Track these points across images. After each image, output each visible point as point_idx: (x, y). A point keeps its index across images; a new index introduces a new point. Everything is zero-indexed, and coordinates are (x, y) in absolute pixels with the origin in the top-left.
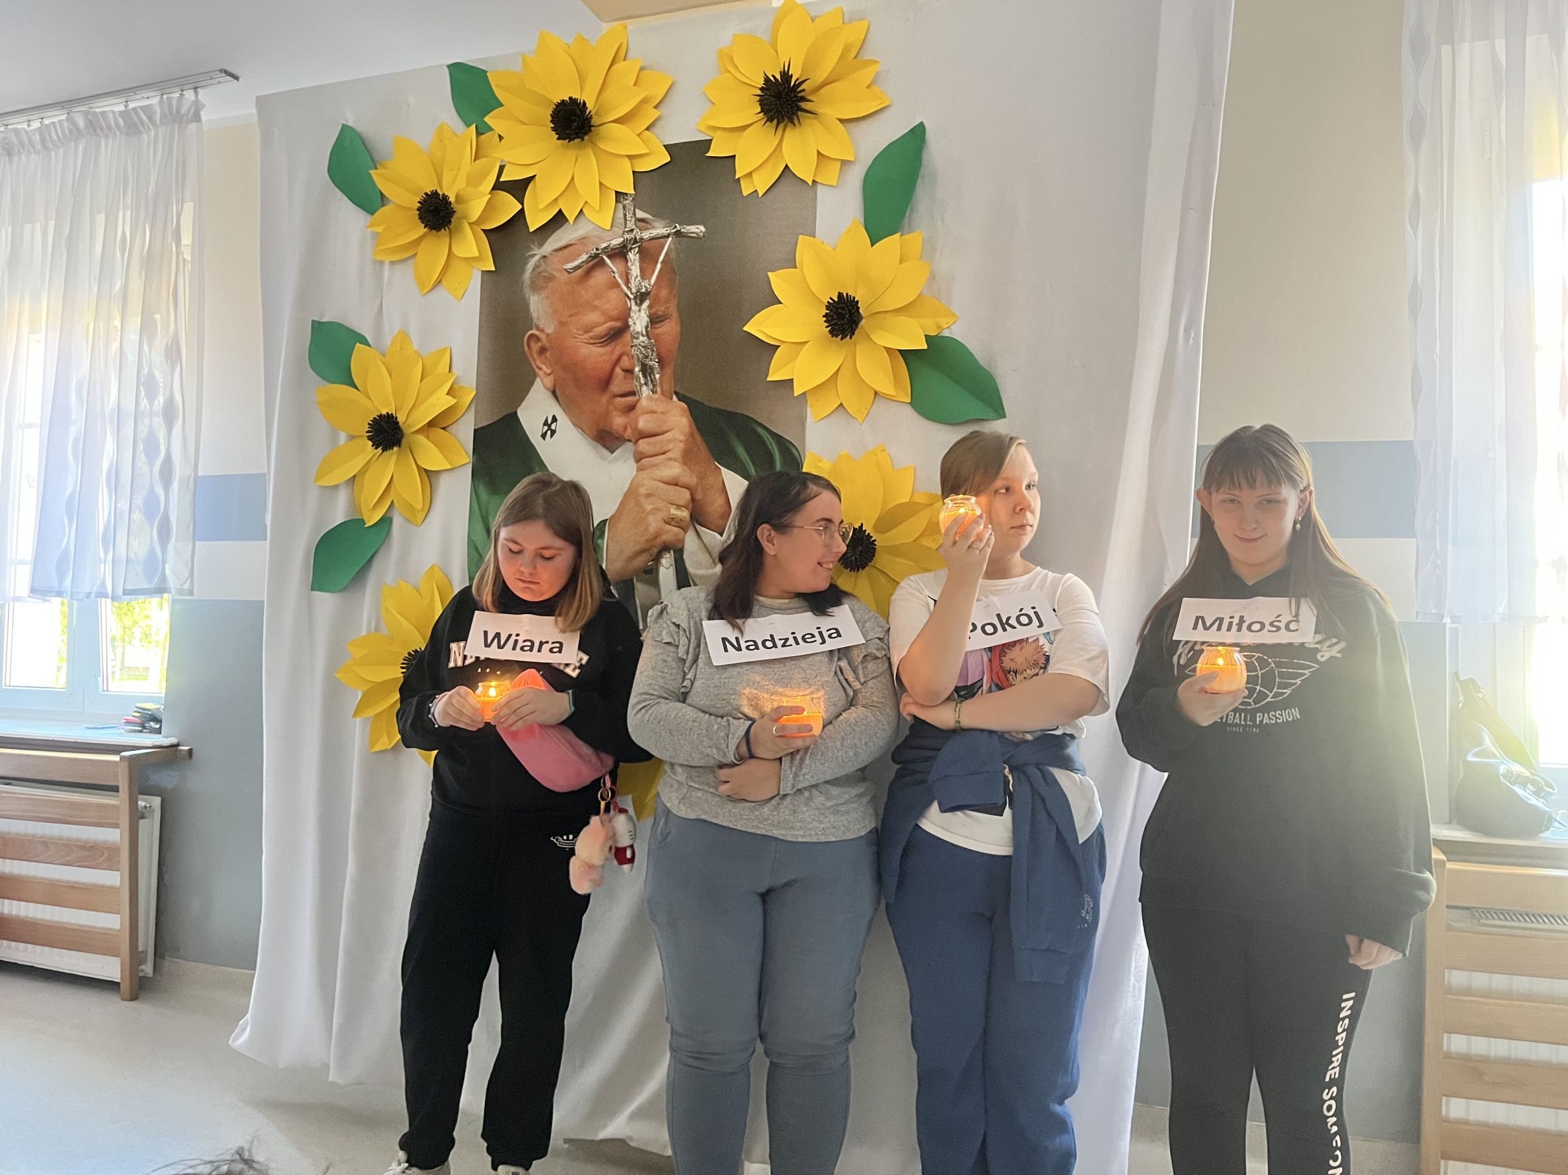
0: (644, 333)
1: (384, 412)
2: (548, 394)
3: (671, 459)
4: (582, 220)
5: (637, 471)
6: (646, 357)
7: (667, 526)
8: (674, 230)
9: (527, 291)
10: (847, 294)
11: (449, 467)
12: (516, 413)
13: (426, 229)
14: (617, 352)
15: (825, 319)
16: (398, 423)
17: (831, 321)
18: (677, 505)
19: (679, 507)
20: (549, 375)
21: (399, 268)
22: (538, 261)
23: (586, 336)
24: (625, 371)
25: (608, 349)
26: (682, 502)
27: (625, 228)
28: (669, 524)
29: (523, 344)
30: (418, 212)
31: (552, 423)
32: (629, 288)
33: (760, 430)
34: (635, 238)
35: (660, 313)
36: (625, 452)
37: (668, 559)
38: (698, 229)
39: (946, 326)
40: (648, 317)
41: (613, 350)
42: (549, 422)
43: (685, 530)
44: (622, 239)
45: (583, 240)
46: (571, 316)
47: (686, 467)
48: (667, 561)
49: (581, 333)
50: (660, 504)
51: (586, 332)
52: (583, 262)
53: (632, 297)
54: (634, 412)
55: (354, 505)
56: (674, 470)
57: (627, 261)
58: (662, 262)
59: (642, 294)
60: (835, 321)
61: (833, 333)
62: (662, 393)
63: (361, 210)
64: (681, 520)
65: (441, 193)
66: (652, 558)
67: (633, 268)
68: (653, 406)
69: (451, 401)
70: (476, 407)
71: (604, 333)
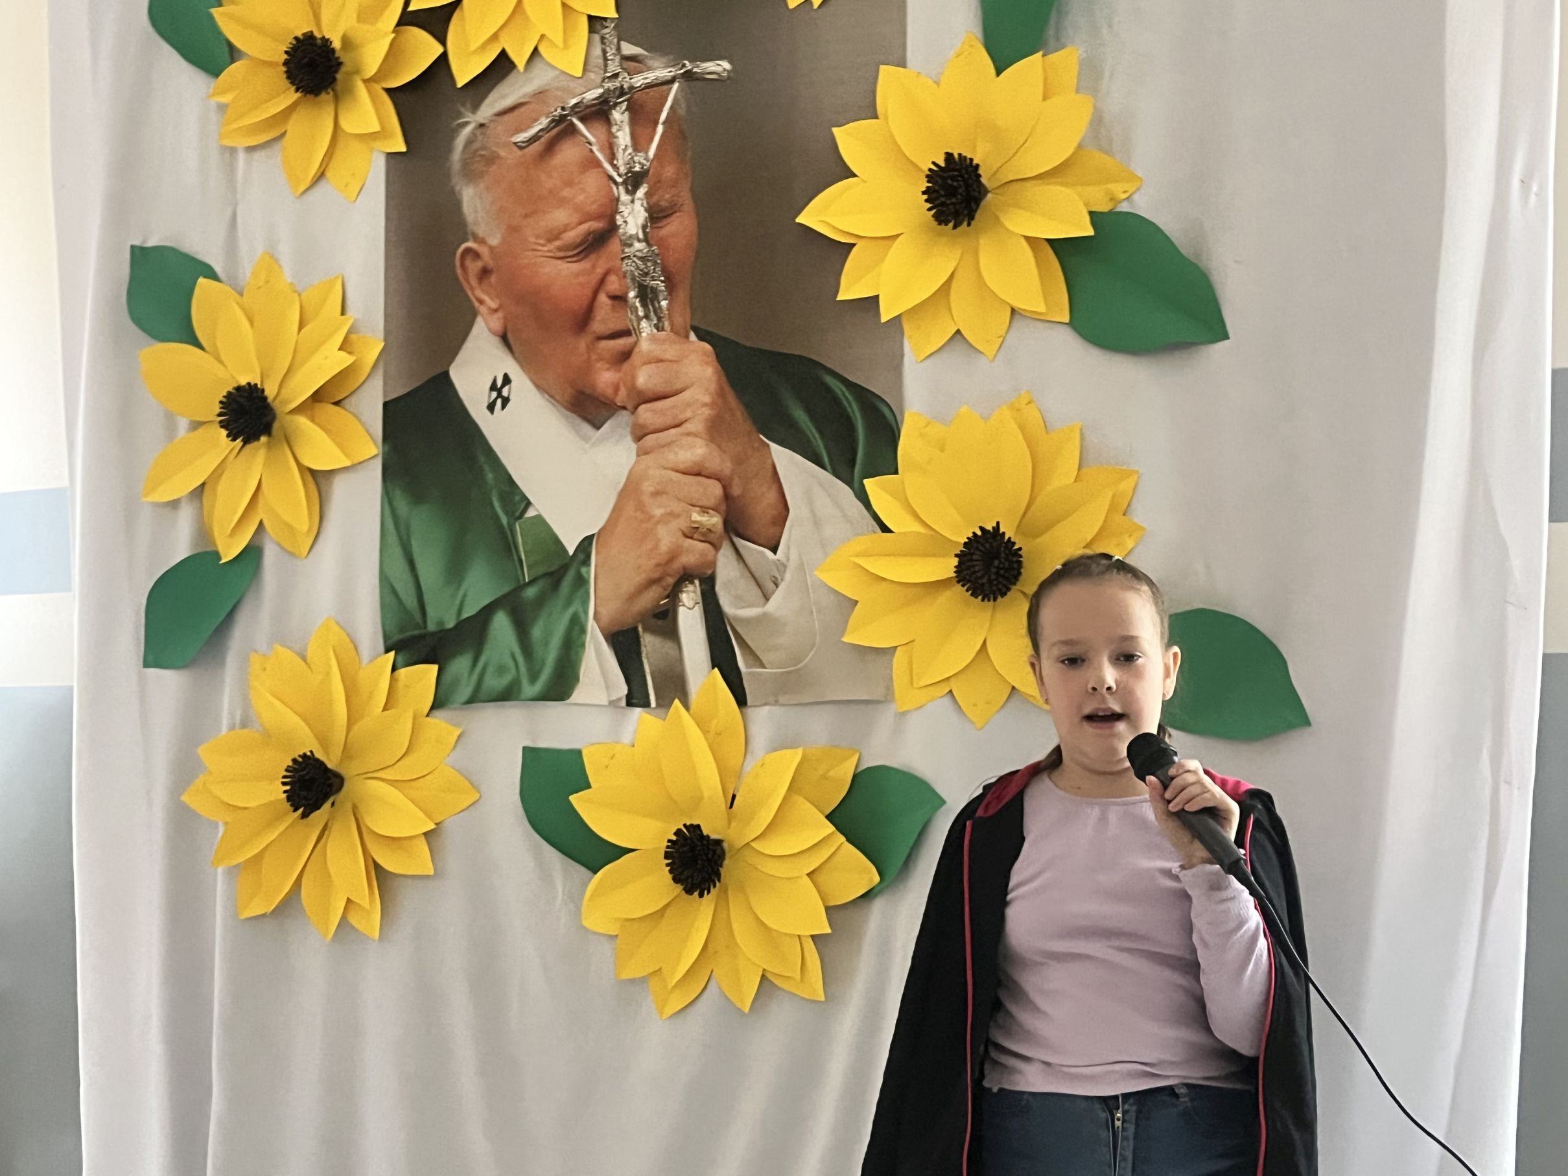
0: (641, 236)
1: (243, 382)
2: (496, 341)
3: (689, 434)
4: (538, 65)
5: (638, 455)
6: (646, 274)
7: (690, 540)
8: (682, 71)
9: (458, 182)
10: (960, 155)
11: (348, 463)
12: (446, 374)
13: (298, 95)
14: (600, 271)
15: (925, 197)
16: (265, 398)
17: (937, 198)
18: (701, 507)
19: (704, 510)
20: (496, 311)
21: (258, 155)
22: (473, 133)
23: (551, 246)
24: (614, 298)
25: (585, 265)
26: (712, 502)
27: (606, 72)
28: (691, 538)
29: (454, 266)
30: (284, 69)
31: (503, 385)
32: (615, 167)
33: (830, 380)
34: (622, 86)
35: (663, 204)
36: (617, 426)
37: (692, 595)
38: (720, 67)
39: (1124, 196)
40: (646, 210)
41: (594, 267)
42: (499, 384)
43: (716, 547)
44: (601, 91)
45: (541, 94)
46: (526, 216)
47: (713, 446)
48: (690, 597)
49: (542, 241)
50: (677, 507)
51: (549, 241)
52: (541, 130)
53: (619, 180)
54: (630, 361)
55: (203, 532)
56: (695, 451)
57: (608, 122)
58: (664, 123)
59: (636, 174)
60: (943, 199)
61: (941, 218)
62: (672, 330)
63: (197, 70)
64: (709, 530)
65: (317, 35)
66: (667, 593)
67: (619, 134)
68: (657, 350)
69: (346, 360)
70: (385, 366)
71: (578, 240)
